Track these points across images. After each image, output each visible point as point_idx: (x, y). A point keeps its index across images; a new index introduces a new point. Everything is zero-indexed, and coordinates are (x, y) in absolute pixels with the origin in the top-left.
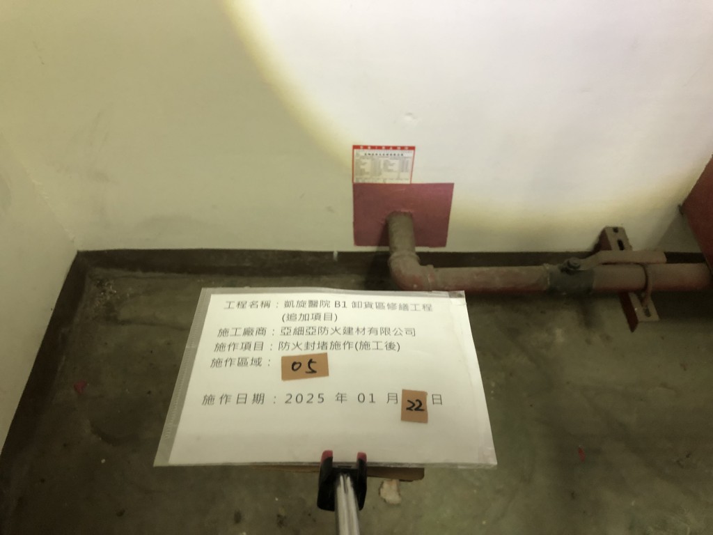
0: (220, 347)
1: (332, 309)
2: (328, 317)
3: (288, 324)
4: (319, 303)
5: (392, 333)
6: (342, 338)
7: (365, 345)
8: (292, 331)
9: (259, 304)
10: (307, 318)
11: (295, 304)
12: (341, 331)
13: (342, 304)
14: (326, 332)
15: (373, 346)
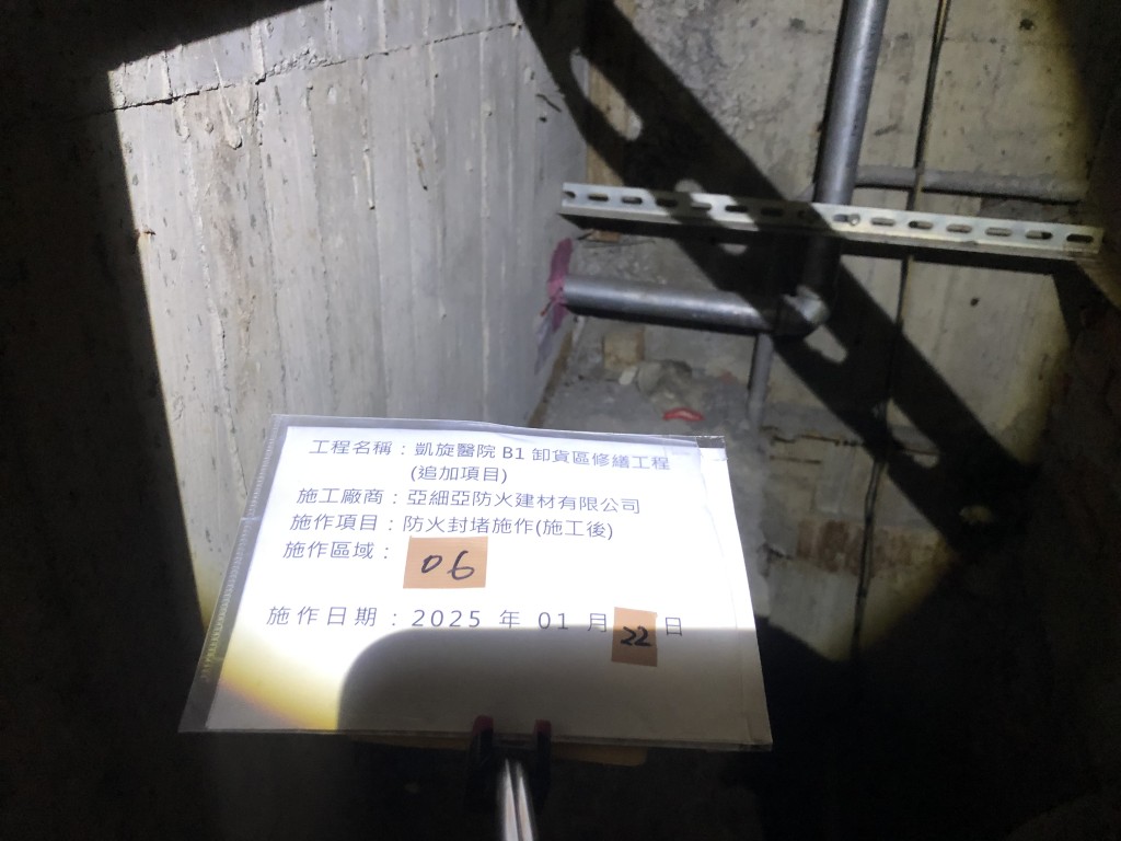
0: (301, 522)
7: (553, 527)
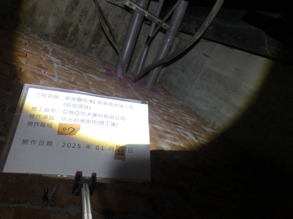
1: (88, 104)
2: (86, 107)
3: (66, 108)
4: (82, 99)
5: (115, 118)
6: (91, 118)
8: (68, 112)
9: (53, 96)
10: (76, 107)
11: (71, 98)
12: (91, 115)
13: (93, 102)
14: (84, 114)
15: (106, 123)
